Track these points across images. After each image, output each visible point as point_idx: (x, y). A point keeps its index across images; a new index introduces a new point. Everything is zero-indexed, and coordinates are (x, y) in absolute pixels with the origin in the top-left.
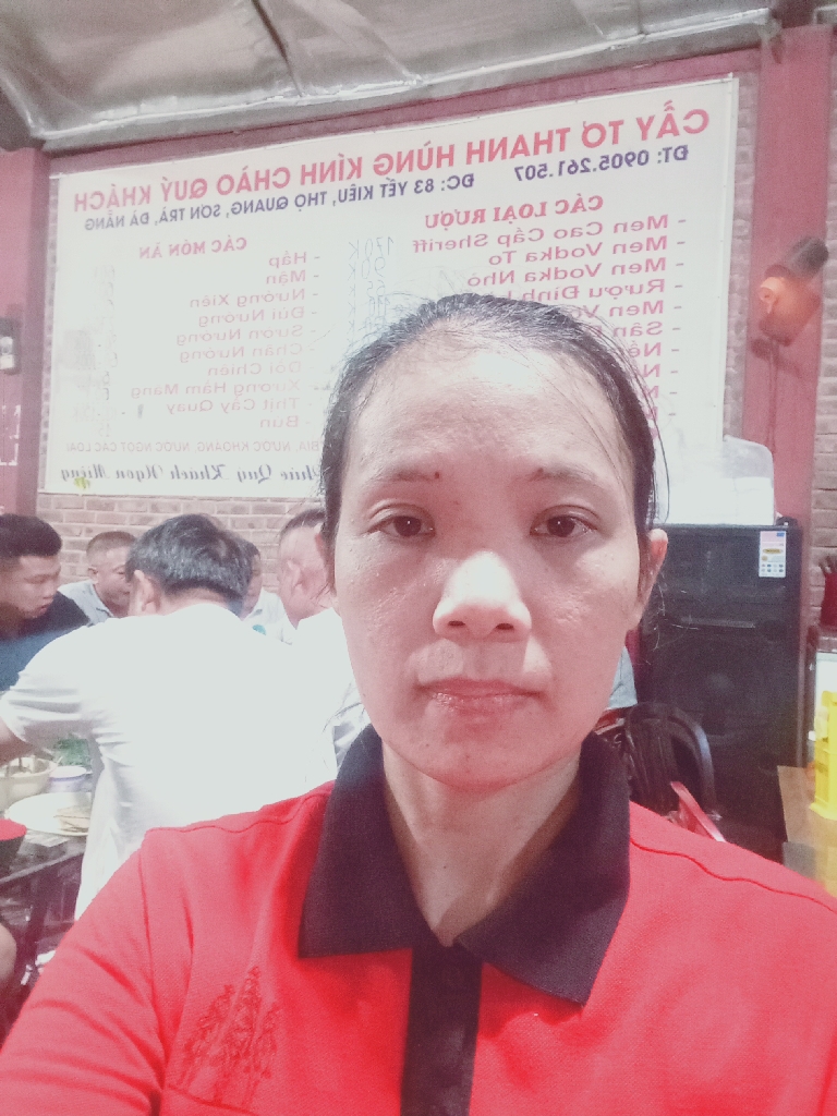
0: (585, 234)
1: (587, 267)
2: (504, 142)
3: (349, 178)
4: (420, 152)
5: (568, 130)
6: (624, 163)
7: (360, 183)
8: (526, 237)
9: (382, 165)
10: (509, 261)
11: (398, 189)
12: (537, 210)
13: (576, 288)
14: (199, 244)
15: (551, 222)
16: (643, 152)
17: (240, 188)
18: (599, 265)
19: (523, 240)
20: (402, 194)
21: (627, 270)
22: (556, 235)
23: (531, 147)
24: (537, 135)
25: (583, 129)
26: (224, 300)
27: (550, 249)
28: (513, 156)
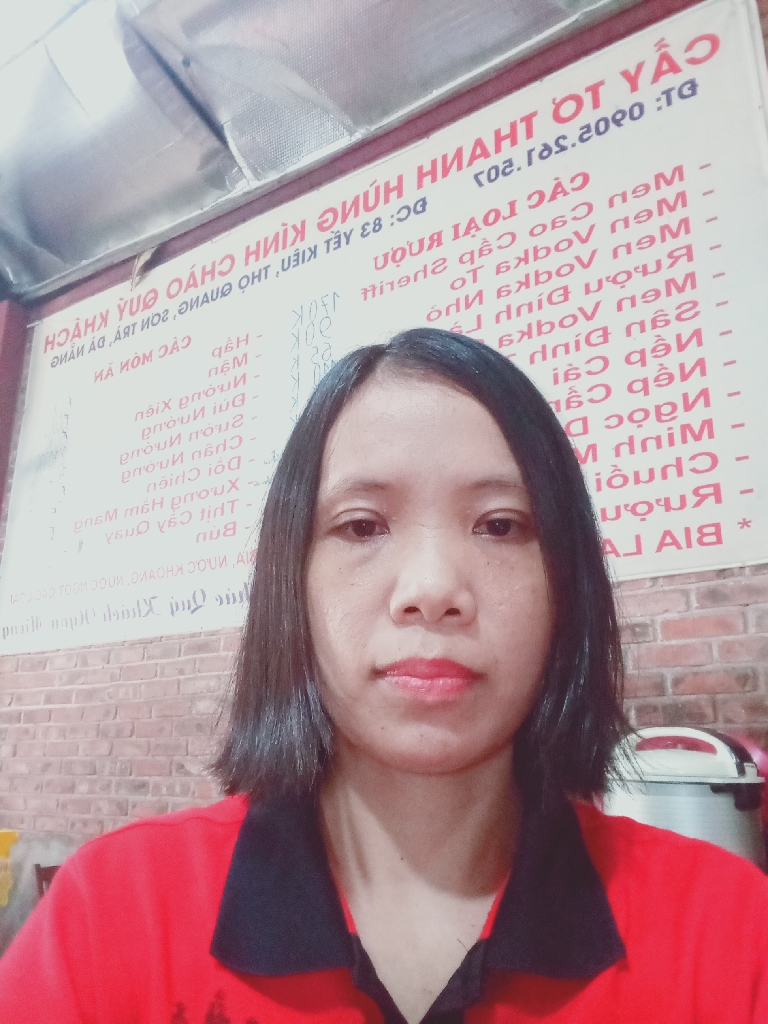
0: (570, 222)
1: (578, 259)
2: (459, 153)
3: (294, 243)
4: (366, 195)
5: (534, 114)
6: (612, 126)
7: (302, 246)
8: (494, 247)
9: (327, 220)
10: (475, 281)
11: (343, 240)
12: (505, 211)
13: (565, 289)
14: (147, 355)
15: (526, 218)
16: (635, 105)
17: (188, 286)
18: (594, 253)
19: (490, 251)
20: (347, 243)
21: (634, 247)
22: (532, 233)
23: (491, 147)
24: (497, 133)
25: (554, 106)
26: (166, 405)
27: (526, 252)
28: (470, 163)
